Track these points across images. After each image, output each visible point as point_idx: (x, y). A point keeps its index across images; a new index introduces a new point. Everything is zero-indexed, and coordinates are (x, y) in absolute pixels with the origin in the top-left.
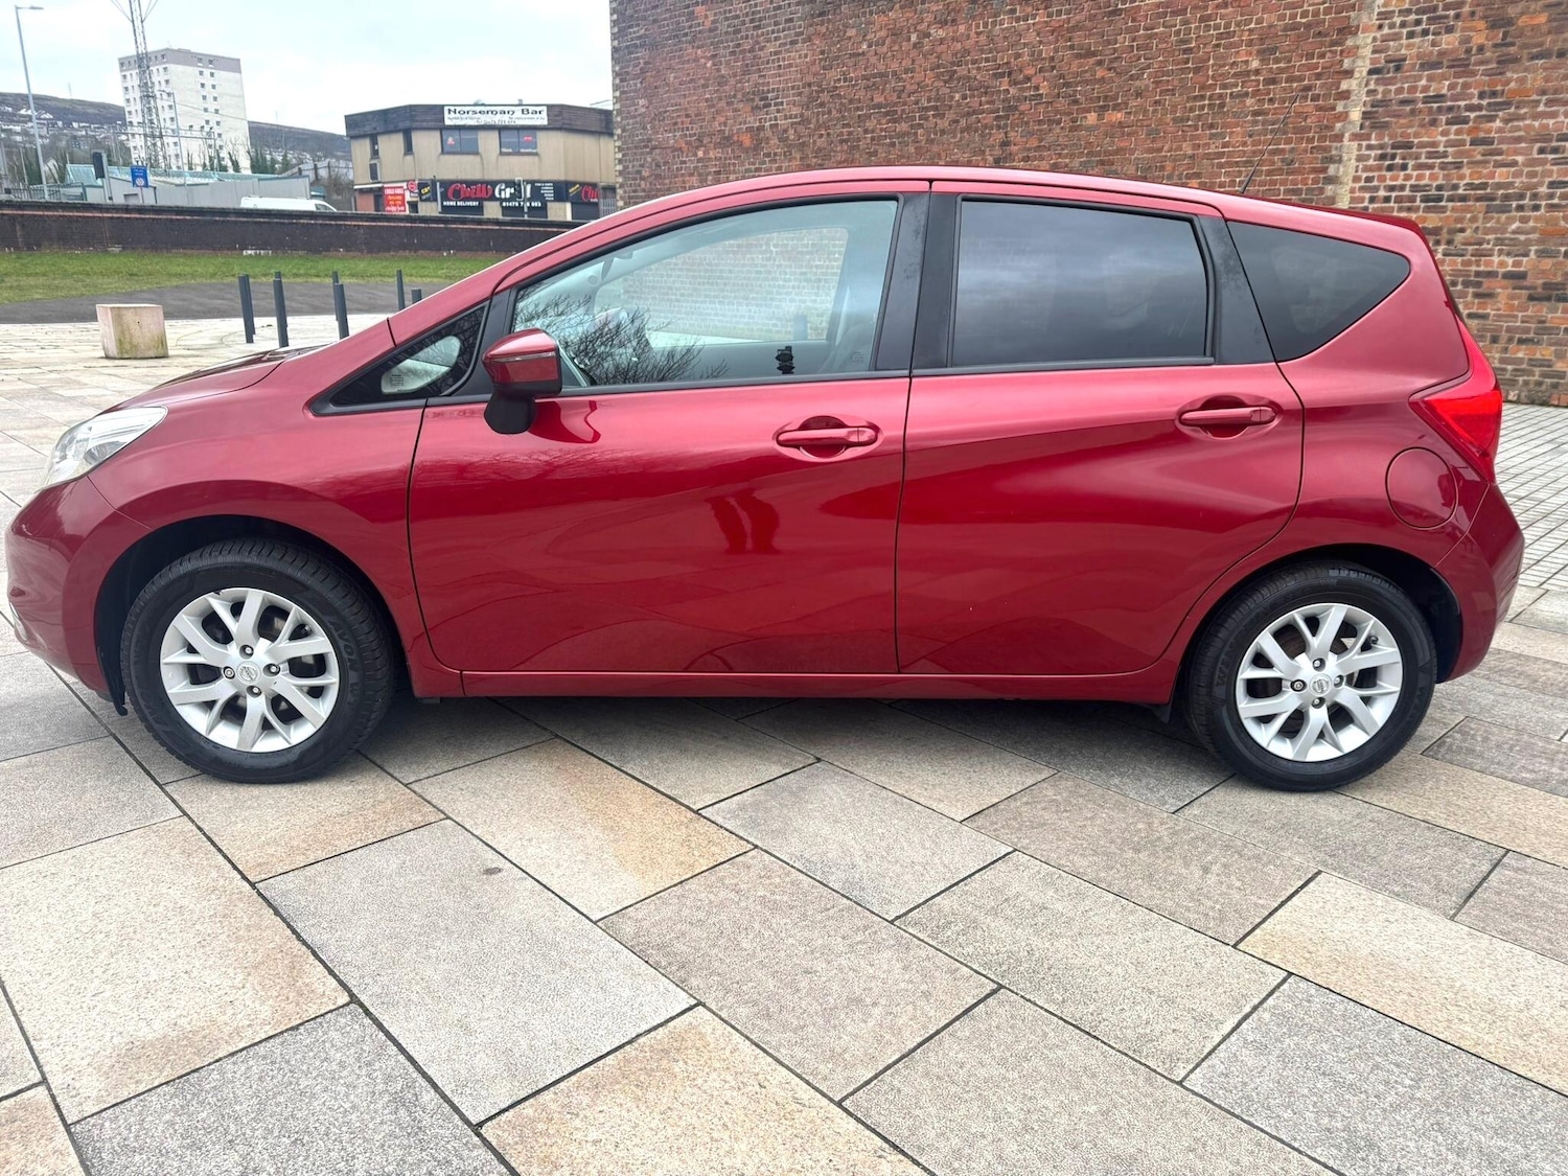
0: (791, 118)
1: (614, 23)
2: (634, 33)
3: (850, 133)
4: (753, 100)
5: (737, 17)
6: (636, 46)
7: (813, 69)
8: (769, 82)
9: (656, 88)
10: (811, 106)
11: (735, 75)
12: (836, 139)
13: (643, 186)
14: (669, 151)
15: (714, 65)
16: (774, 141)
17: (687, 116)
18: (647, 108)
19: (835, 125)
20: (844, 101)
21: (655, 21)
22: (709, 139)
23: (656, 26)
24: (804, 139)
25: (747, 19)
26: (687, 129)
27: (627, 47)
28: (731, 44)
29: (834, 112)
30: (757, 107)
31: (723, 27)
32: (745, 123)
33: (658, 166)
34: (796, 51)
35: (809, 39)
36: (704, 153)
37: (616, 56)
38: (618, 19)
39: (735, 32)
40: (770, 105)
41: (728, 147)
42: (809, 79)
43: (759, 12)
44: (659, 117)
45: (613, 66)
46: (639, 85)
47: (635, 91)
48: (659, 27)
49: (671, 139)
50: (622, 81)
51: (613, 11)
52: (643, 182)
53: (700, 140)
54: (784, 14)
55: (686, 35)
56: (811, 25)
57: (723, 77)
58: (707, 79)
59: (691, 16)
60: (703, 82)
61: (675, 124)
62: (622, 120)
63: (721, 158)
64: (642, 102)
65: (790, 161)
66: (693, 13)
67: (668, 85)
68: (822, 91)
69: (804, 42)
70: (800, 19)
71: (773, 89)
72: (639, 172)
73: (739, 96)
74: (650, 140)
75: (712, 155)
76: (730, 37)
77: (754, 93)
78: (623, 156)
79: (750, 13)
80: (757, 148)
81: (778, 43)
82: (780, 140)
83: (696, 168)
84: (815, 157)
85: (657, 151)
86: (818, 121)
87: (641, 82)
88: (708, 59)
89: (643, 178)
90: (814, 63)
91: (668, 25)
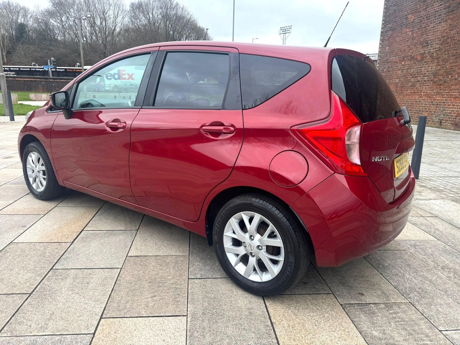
0: (435, 49)
1: (383, 24)
2: (388, 26)
3: (456, 53)
4: (423, 44)
5: (422, 16)
6: (388, 30)
7: (446, 31)
8: (429, 37)
9: (392, 43)
10: (443, 44)
11: (418, 36)
12: (450, 55)
13: (383, 75)
14: (393, 63)
15: (412, 34)
16: (428, 57)
17: (401, 51)
18: (389, 50)
19: (452, 50)
20: (456, 41)
21: (395, 22)
22: (406, 58)
23: (395, 23)
24: (439, 56)
25: (425, 17)
26: (400, 55)
27: (386, 31)
28: (418, 26)
29: (452, 46)
30: (424, 46)
31: (416, 21)
32: (419, 52)
33: (389, 68)
34: (441, 25)
35: (446, 21)
36: (404, 63)
37: (382, 34)
38: (384, 23)
39: (420, 22)
40: (429, 45)
41: (412, 60)
42: (444, 35)
43: (430, 14)
44: (392, 52)
45: (380, 38)
46: (387, 43)
47: (386, 45)
48: (396, 23)
49: (394, 59)
50: (382, 42)
51: (383, 20)
52: (384, 73)
53: (403, 59)
54: (438, 13)
55: (404, 25)
56: (448, 16)
57: (414, 37)
58: (409, 39)
59: (407, 18)
60: (407, 39)
61: (397, 54)
62: (380, 54)
63: (409, 64)
64: (387, 48)
65: (433, 64)
66: (407, 17)
67: (396, 42)
68: (448, 38)
69: (444, 22)
70: (444, 14)
71: (430, 40)
72: (383, 70)
73: (418, 43)
74: (388, 60)
75: (406, 63)
76: (418, 24)
77: (424, 42)
78: (379, 65)
79: (426, 15)
80: (422, 60)
81: (434, 24)
82: (430, 57)
83: (401, 68)
84: (442, 62)
85: (389, 63)
86: (445, 49)
87: (388, 42)
88: (410, 32)
89: (384, 72)
90: (447, 29)
91: (399, 22)
